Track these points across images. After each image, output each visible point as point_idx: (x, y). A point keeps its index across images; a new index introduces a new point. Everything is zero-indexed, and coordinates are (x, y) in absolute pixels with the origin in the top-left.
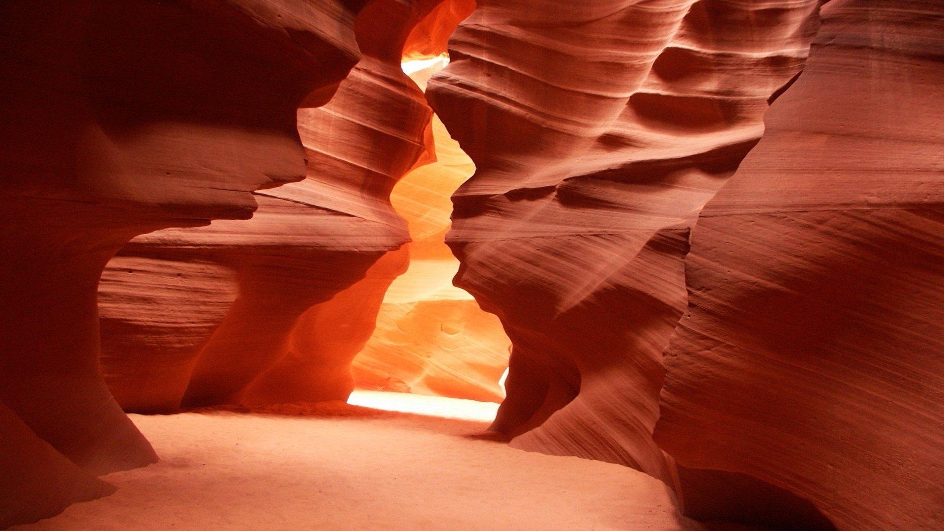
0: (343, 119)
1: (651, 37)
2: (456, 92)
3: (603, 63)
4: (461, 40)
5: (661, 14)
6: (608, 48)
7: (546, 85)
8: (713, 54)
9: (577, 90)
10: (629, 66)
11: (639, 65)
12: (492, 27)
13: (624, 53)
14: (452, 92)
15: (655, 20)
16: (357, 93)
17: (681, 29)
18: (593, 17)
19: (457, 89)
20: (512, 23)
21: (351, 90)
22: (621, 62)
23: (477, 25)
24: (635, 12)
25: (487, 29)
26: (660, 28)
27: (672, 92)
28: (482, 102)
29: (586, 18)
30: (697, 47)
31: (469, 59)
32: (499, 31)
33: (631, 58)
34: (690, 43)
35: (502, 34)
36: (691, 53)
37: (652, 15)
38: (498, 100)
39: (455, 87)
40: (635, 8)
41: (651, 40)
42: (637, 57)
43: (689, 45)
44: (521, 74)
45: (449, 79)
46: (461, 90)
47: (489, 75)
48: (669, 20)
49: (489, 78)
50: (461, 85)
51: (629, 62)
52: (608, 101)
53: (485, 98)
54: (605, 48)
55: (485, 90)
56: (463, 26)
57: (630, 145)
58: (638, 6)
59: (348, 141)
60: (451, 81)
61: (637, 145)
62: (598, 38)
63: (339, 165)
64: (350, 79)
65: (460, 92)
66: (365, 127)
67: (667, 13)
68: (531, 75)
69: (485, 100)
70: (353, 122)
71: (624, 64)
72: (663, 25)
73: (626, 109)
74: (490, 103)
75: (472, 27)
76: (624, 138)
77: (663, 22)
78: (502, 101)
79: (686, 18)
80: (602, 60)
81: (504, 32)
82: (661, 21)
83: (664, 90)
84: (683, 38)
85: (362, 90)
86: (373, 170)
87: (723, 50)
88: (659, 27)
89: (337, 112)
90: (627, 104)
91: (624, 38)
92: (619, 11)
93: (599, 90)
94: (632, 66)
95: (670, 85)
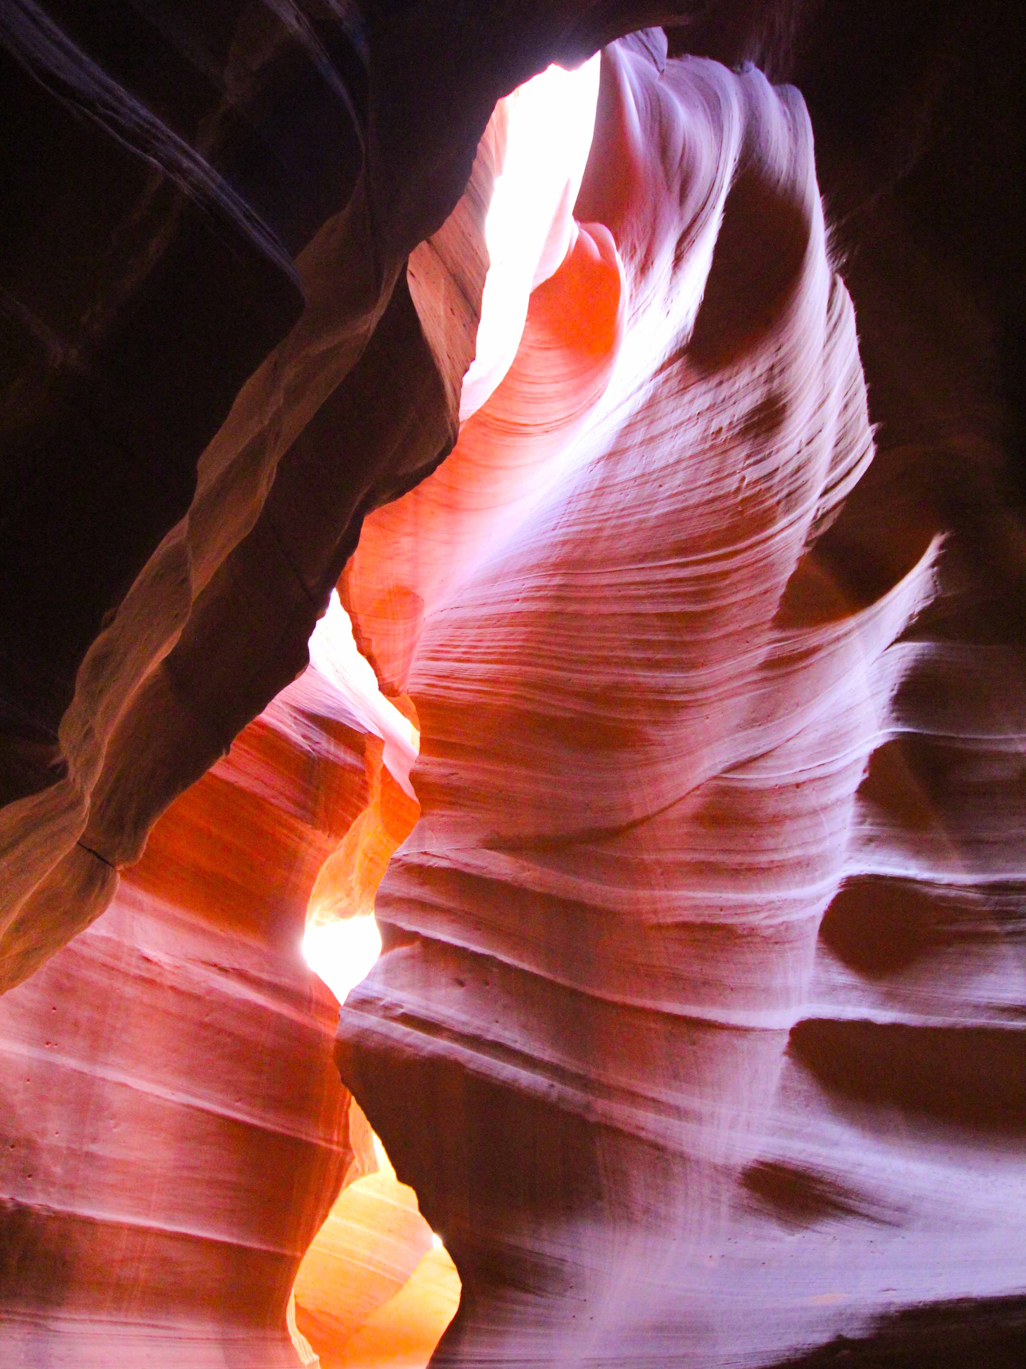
0: (189, 1106)
1: (775, 850)
2: (397, 1041)
3: (685, 926)
4: (398, 894)
5: (781, 790)
6: (687, 886)
7: (574, 993)
8: (976, 887)
9: (637, 1002)
10: (745, 932)
11: (771, 926)
12: (451, 855)
13: (724, 895)
14: (389, 1043)
15: (771, 806)
16: (220, 1031)
17: (861, 823)
18: (637, 814)
19: (400, 1031)
20: (492, 844)
21: (207, 1026)
22: (722, 921)
23: (425, 853)
24: (724, 792)
25: (444, 864)
26: (788, 826)
27: (900, 1011)
28: (456, 1066)
29: (622, 819)
30: (921, 869)
31: (417, 944)
32: (467, 865)
33: (743, 908)
34: (897, 859)
35: (474, 872)
36: (910, 885)
37: (760, 793)
38: (485, 1053)
39: (394, 1024)
40: (721, 783)
41: (776, 857)
42: (756, 905)
43: (897, 866)
44: (522, 970)
45: (382, 1003)
46: (409, 1034)
47: (461, 983)
48: (811, 799)
49: (463, 989)
50: (408, 1019)
51: (743, 919)
52: (724, 1036)
53: (464, 1053)
54: (677, 888)
55: (458, 1028)
56: (400, 860)
57: (850, 1211)
58: (724, 775)
59: (193, 1168)
60: (386, 1008)
61: (873, 1210)
62: (658, 862)
63: (173, 1251)
64: (208, 998)
65: (408, 1040)
66: (235, 1122)
67: (798, 786)
68: (542, 973)
69: (461, 1059)
70: (208, 1112)
71: (732, 925)
72: (796, 815)
73: (787, 1068)
74: (471, 1066)
75: (416, 860)
76: (819, 1181)
77: (793, 809)
78: (497, 1058)
79: (864, 792)
80: (680, 919)
81: (477, 867)
82: (786, 807)
83: (873, 1005)
84: (873, 844)
85: (230, 1023)
86: (248, 1244)
87: (998, 871)
88: (788, 822)
89: (178, 1089)
90: (785, 1053)
91: (712, 859)
92: (688, 793)
93: (686, 1001)
94: (752, 931)
95: (885, 986)
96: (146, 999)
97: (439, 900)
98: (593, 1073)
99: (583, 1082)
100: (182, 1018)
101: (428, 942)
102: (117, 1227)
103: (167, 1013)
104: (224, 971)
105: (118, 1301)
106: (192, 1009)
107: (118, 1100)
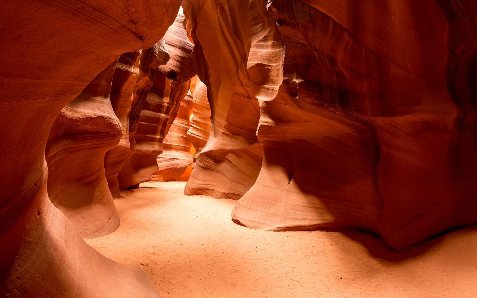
96: (174, 127)
97: (195, 123)
98: (206, 138)
99: (205, 138)
100: (177, 128)
101: (194, 127)
102: (175, 145)
103: (176, 128)
104: (181, 123)
105: (176, 150)
106: (179, 127)
107: (173, 136)
